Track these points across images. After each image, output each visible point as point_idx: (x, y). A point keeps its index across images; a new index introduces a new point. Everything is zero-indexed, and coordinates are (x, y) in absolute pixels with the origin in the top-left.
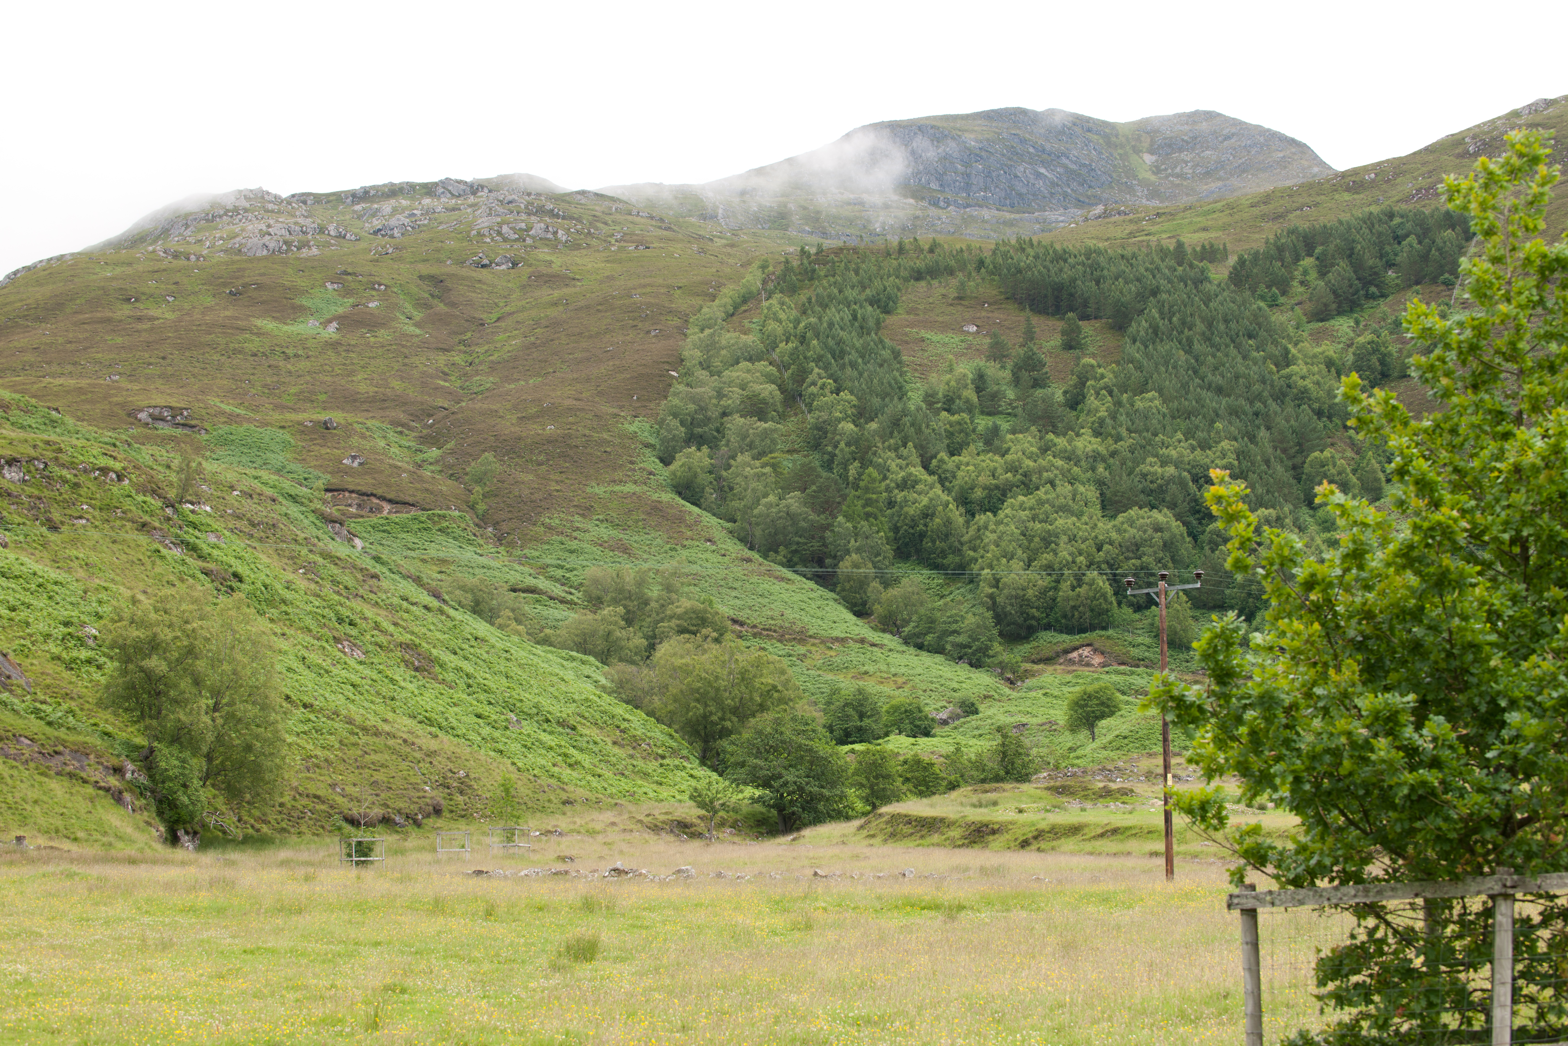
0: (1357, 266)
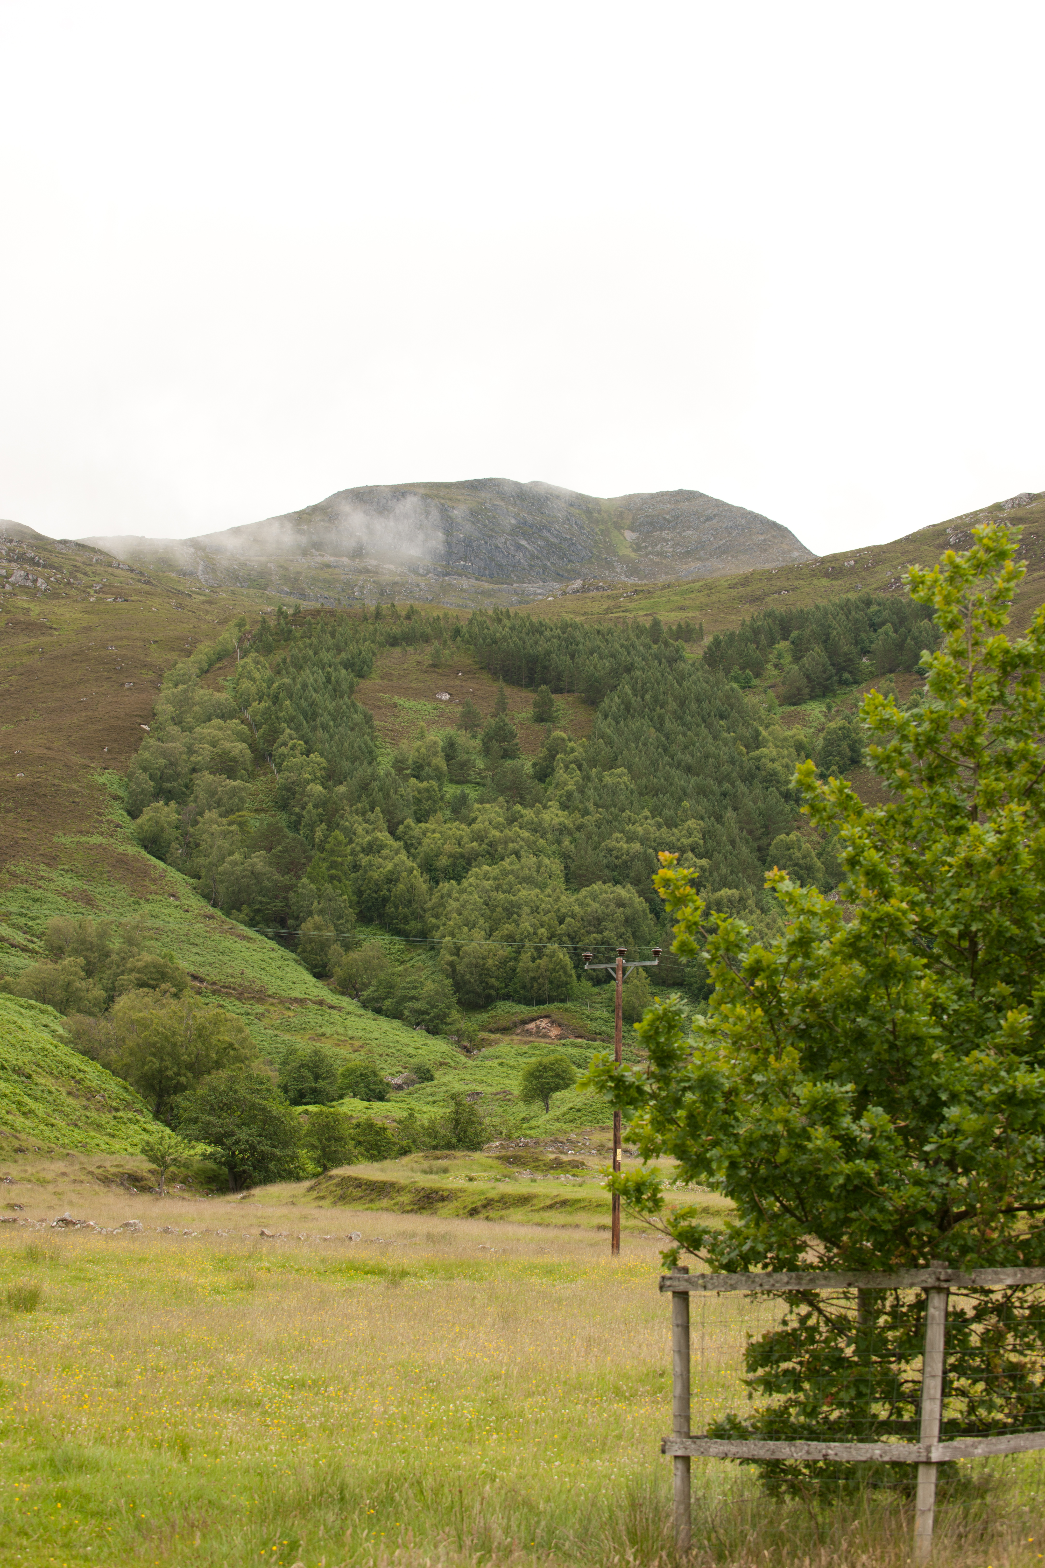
0: (832, 652)
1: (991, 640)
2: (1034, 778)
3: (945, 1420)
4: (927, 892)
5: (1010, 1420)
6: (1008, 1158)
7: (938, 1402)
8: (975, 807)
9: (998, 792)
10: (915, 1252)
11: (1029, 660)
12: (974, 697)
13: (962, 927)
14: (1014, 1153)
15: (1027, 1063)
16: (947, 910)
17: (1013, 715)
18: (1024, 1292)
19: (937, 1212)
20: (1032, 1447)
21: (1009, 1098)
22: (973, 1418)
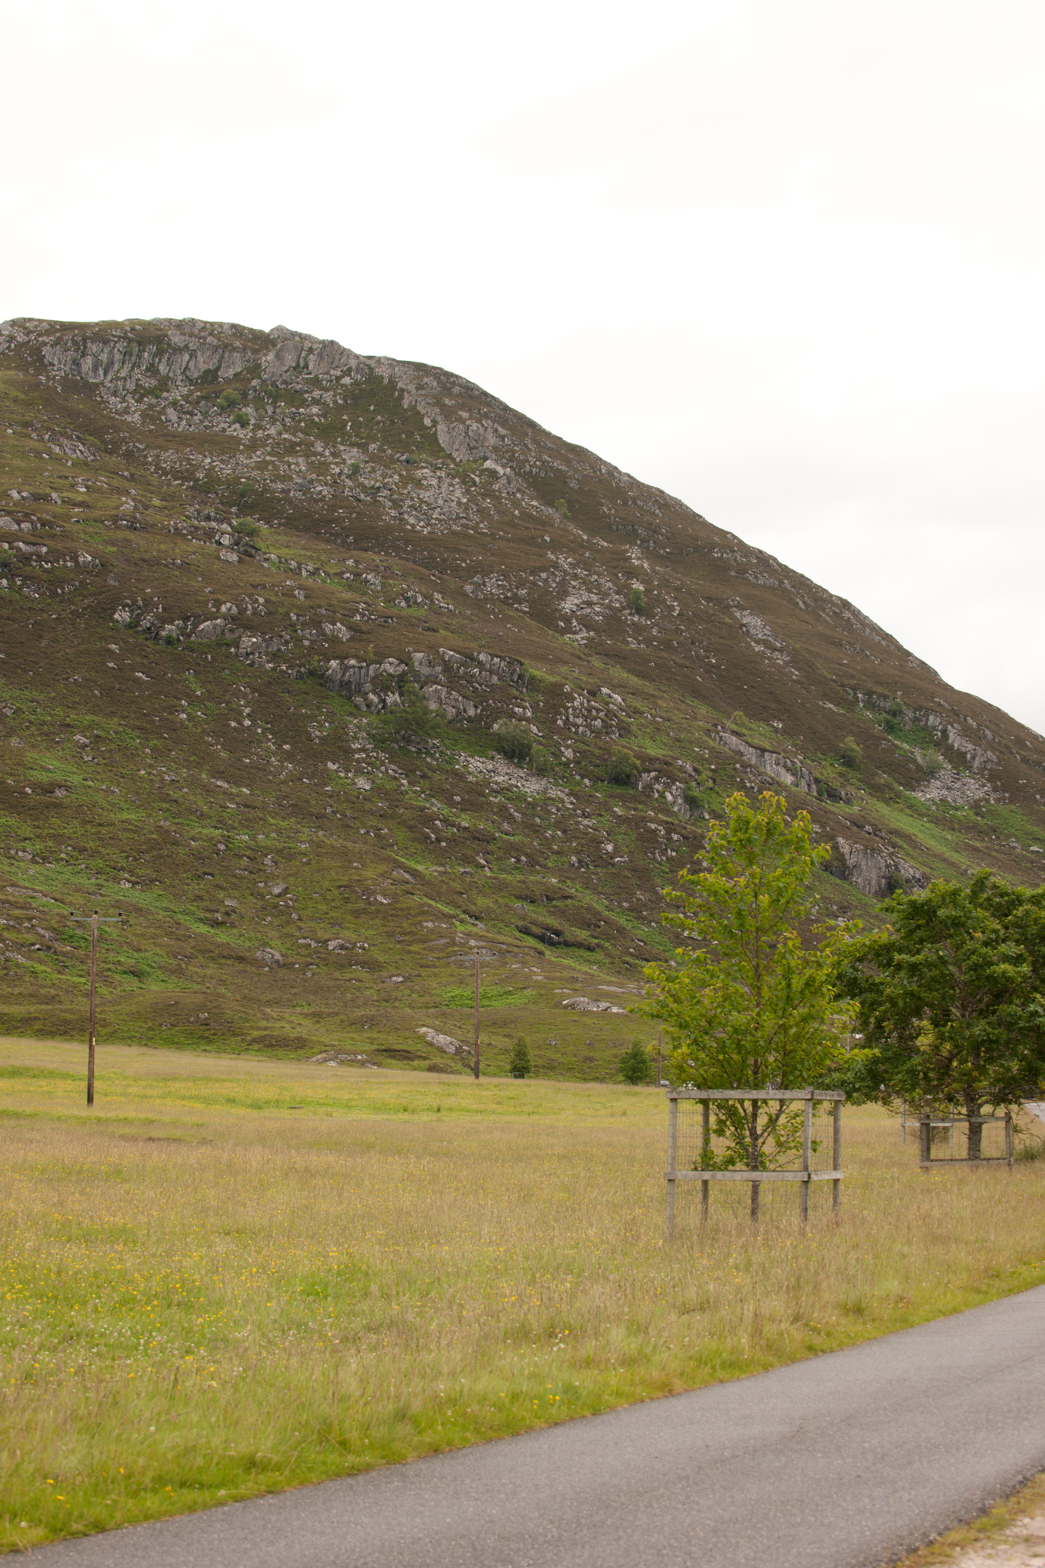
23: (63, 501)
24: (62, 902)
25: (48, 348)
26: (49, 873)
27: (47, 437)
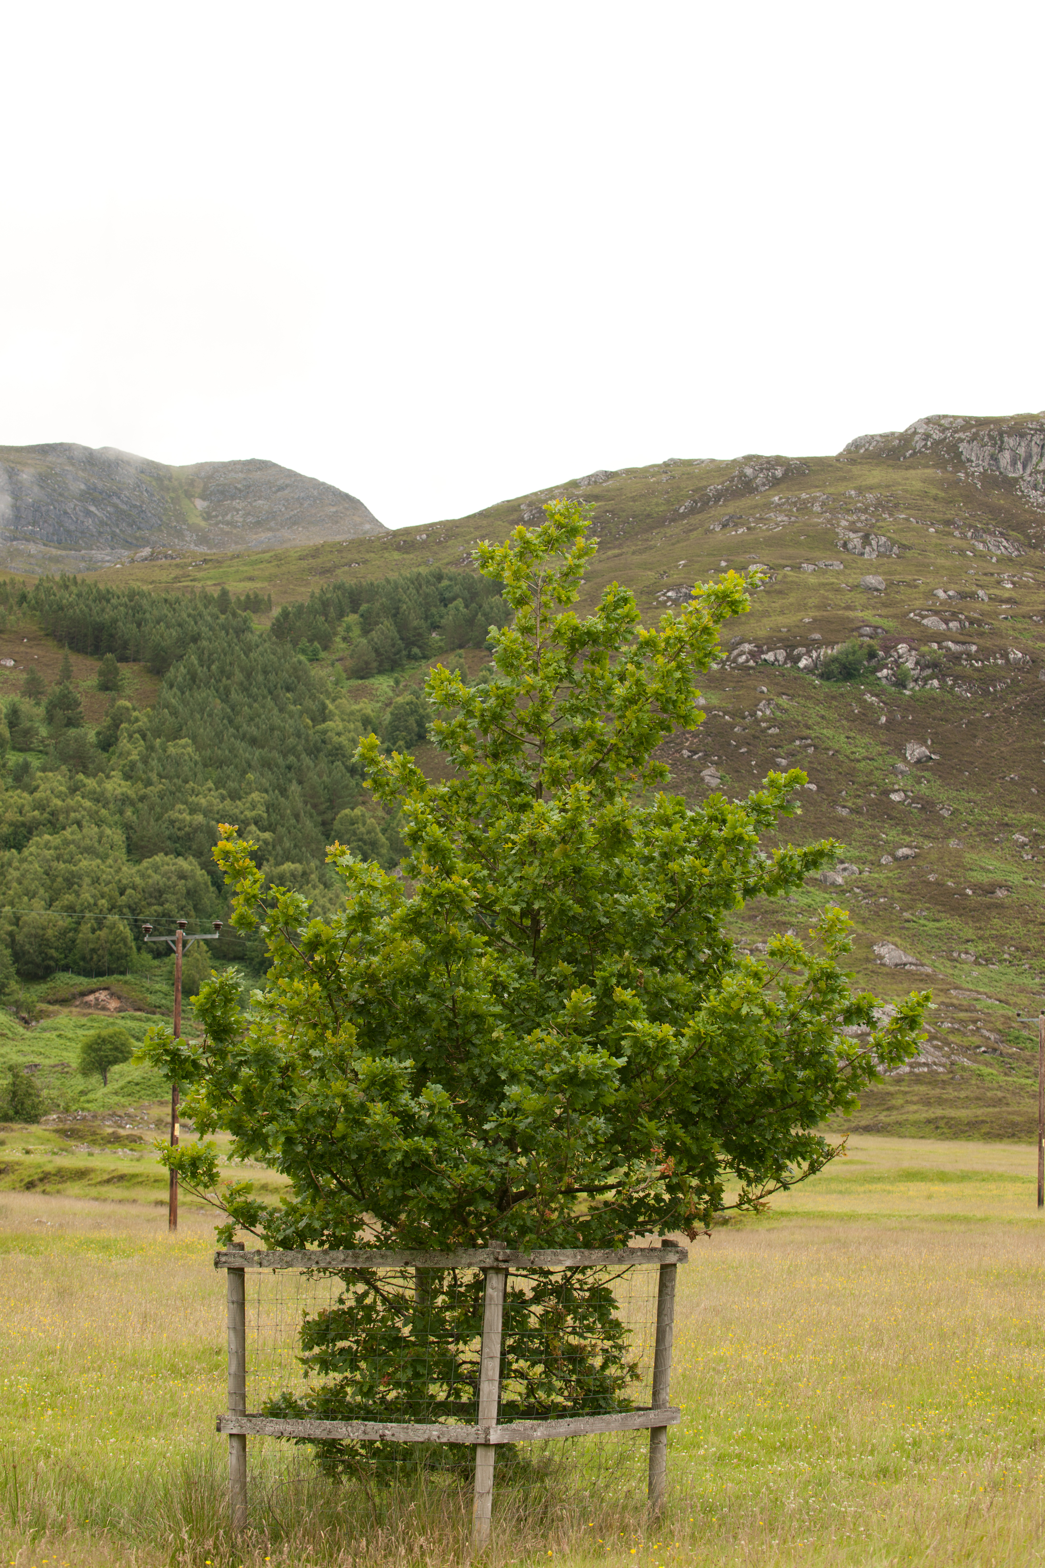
0: (402, 626)
1: (560, 617)
2: (600, 756)
3: (504, 1402)
4: (489, 869)
5: (570, 1404)
6: (569, 1138)
7: (497, 1384)
8: (540, 784)
9: (563, 769)
10: (473, 1231)
11: (599, 637)
12: (541, 673)
13: (524, 905)
14: (575, 1134)
15: (589, 1043)
16: (510, 887)
17: (581, 693)
18: (584, 1274)
19: (496, 1191)
20: (592, 1431)
21: (571, 1079)
22: (532, 1400)
23: (990, 599)
24: (1007, 1003)
25: (965, 444)
26: (992, 975)
27: (970, 534)
